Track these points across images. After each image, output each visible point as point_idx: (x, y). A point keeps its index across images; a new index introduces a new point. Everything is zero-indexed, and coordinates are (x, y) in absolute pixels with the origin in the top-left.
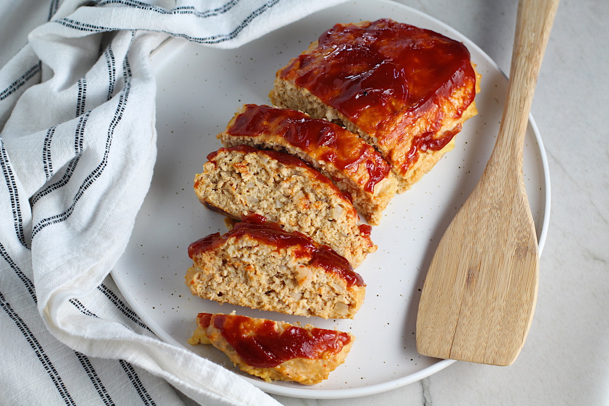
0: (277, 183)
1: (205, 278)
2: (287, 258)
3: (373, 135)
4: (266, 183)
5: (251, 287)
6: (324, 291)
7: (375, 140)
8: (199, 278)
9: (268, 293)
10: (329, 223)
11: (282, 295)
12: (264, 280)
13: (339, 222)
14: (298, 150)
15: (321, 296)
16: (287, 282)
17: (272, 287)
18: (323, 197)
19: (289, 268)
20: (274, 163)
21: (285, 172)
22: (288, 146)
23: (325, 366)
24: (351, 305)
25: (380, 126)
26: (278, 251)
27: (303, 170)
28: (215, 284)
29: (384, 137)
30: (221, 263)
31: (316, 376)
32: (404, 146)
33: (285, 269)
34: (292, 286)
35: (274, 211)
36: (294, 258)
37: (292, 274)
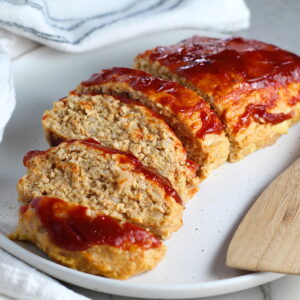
0: (116, 120)
1: (33, 177)
2: (112, 162)
3: (210, 94)
4: (106, 119)
5: (74, 188)
6: (142, 197)
7: (212, 99)
8: (28, 178)
9: (89, 197)
10: (158, 151)
11: (102, 196)
12: (87, 182)
13: (167, 150)
14: (140, 93)
15: (138, 202)
16: (108, 186)
17: (94, 189)
18: (156, 131)
19: (111, 172)
20: (116, 103)
21: (125, 109)
22: (131, 90)
23: (131, 260)
24: (166, 214)
25: (218, 89)
26: (104, 155)
27: (141, 108)
28: (41, 184)
29: (220, 97)
30: (50, 166)
31: (122, 270)
32: (238, 109)
33: (108, 172)
34: (112, 190)
35: (109, 139)
36: (118, 163)
37: (114, 177)
